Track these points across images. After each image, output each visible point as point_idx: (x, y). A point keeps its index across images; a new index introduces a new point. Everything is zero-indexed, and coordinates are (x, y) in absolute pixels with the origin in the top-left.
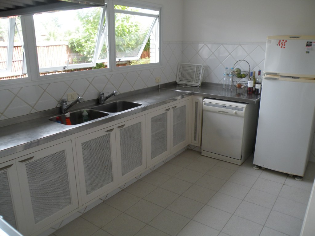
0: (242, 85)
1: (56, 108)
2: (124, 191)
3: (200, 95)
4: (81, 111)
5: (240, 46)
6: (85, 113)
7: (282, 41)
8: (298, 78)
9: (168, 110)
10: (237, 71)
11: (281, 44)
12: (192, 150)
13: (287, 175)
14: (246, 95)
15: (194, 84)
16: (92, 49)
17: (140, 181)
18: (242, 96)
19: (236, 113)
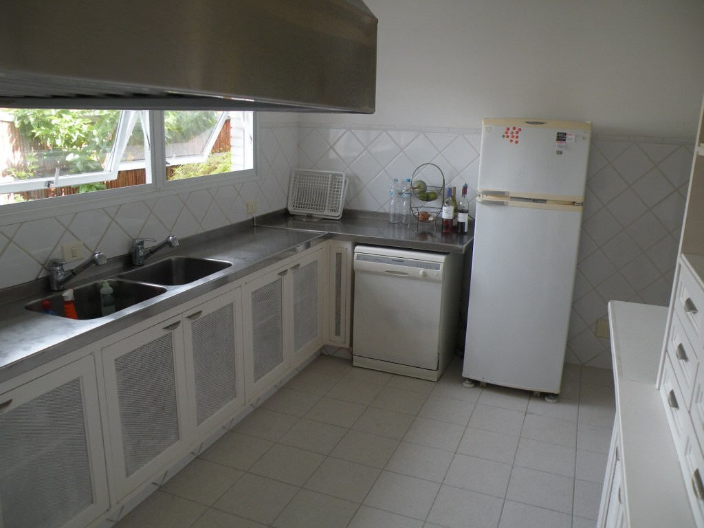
0: (429, 216)
1: (37, 279)
2: (200, 459)
3: (346, 239)
4: (96, 284)
5: (422, 134)
6: (107, 289)
7: (511, 130)
8: (544, 201)
9: (284, 273)
10: (419, 187)
11: (509, 134)
12: (331, 357)
13: (529, 394)
14: (439, 235)
15: (327, 213)
16: (75, 134)
17: (233, 433)
18: (429, 237)
19: (425, 275)
